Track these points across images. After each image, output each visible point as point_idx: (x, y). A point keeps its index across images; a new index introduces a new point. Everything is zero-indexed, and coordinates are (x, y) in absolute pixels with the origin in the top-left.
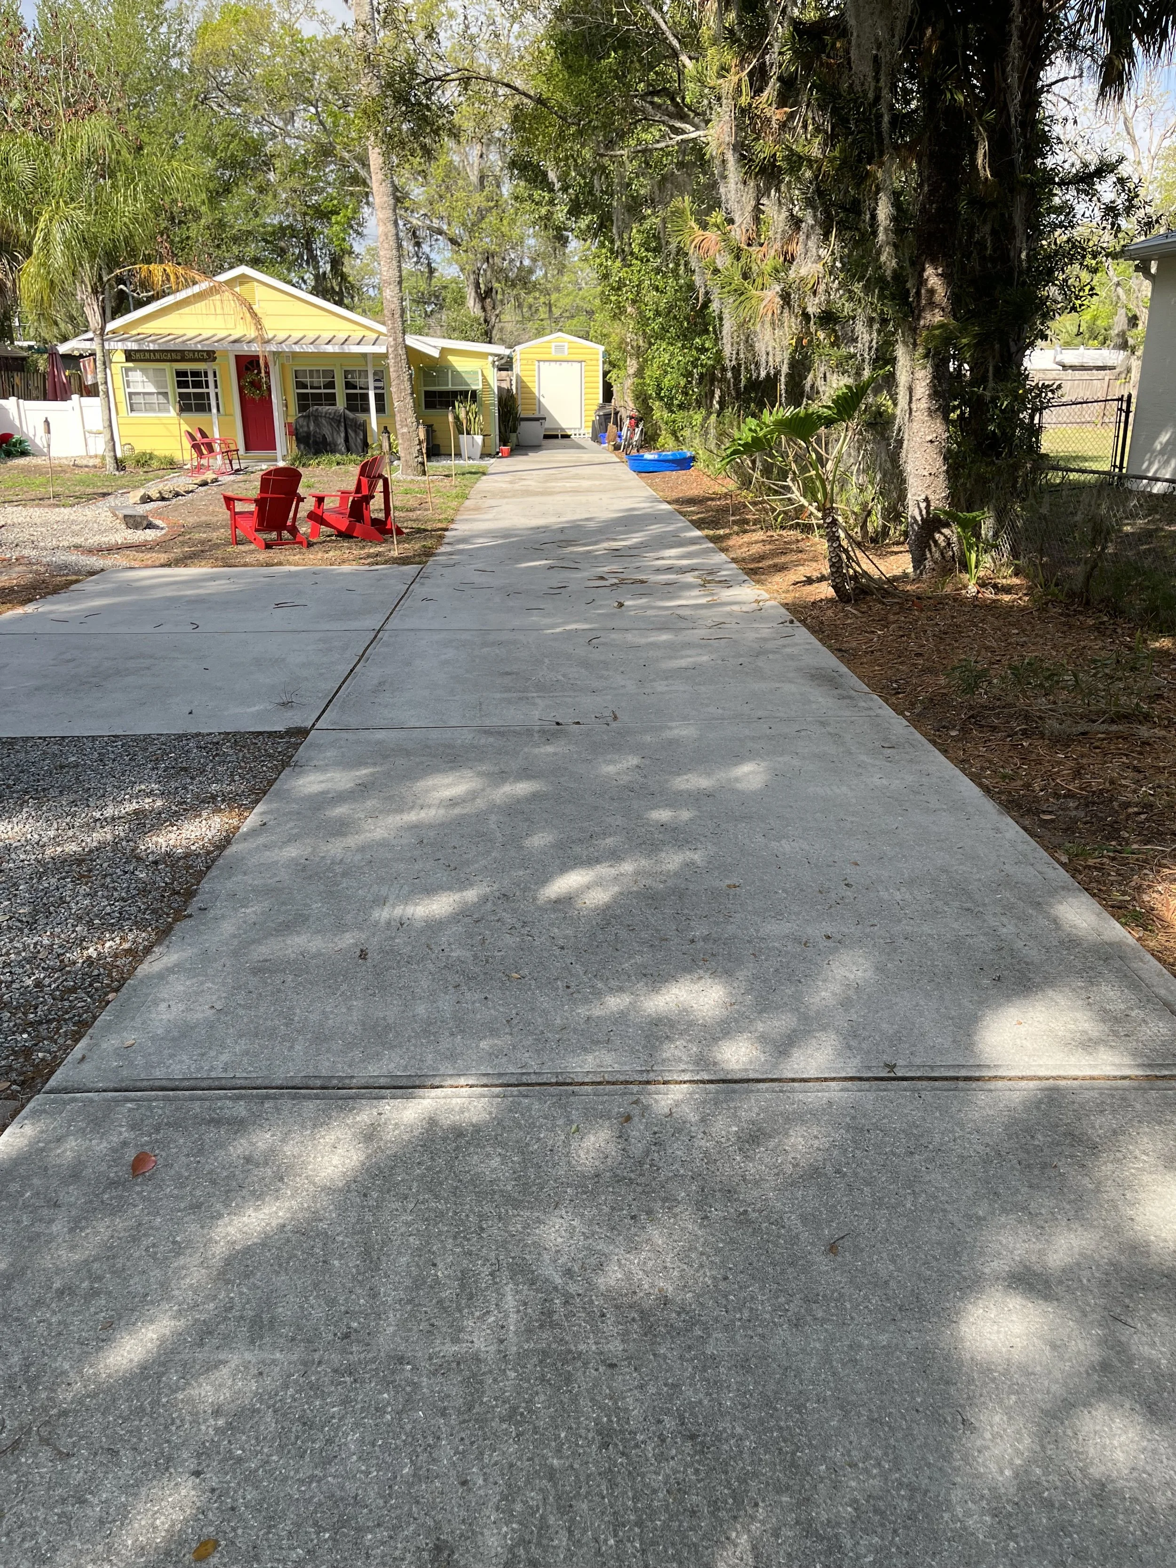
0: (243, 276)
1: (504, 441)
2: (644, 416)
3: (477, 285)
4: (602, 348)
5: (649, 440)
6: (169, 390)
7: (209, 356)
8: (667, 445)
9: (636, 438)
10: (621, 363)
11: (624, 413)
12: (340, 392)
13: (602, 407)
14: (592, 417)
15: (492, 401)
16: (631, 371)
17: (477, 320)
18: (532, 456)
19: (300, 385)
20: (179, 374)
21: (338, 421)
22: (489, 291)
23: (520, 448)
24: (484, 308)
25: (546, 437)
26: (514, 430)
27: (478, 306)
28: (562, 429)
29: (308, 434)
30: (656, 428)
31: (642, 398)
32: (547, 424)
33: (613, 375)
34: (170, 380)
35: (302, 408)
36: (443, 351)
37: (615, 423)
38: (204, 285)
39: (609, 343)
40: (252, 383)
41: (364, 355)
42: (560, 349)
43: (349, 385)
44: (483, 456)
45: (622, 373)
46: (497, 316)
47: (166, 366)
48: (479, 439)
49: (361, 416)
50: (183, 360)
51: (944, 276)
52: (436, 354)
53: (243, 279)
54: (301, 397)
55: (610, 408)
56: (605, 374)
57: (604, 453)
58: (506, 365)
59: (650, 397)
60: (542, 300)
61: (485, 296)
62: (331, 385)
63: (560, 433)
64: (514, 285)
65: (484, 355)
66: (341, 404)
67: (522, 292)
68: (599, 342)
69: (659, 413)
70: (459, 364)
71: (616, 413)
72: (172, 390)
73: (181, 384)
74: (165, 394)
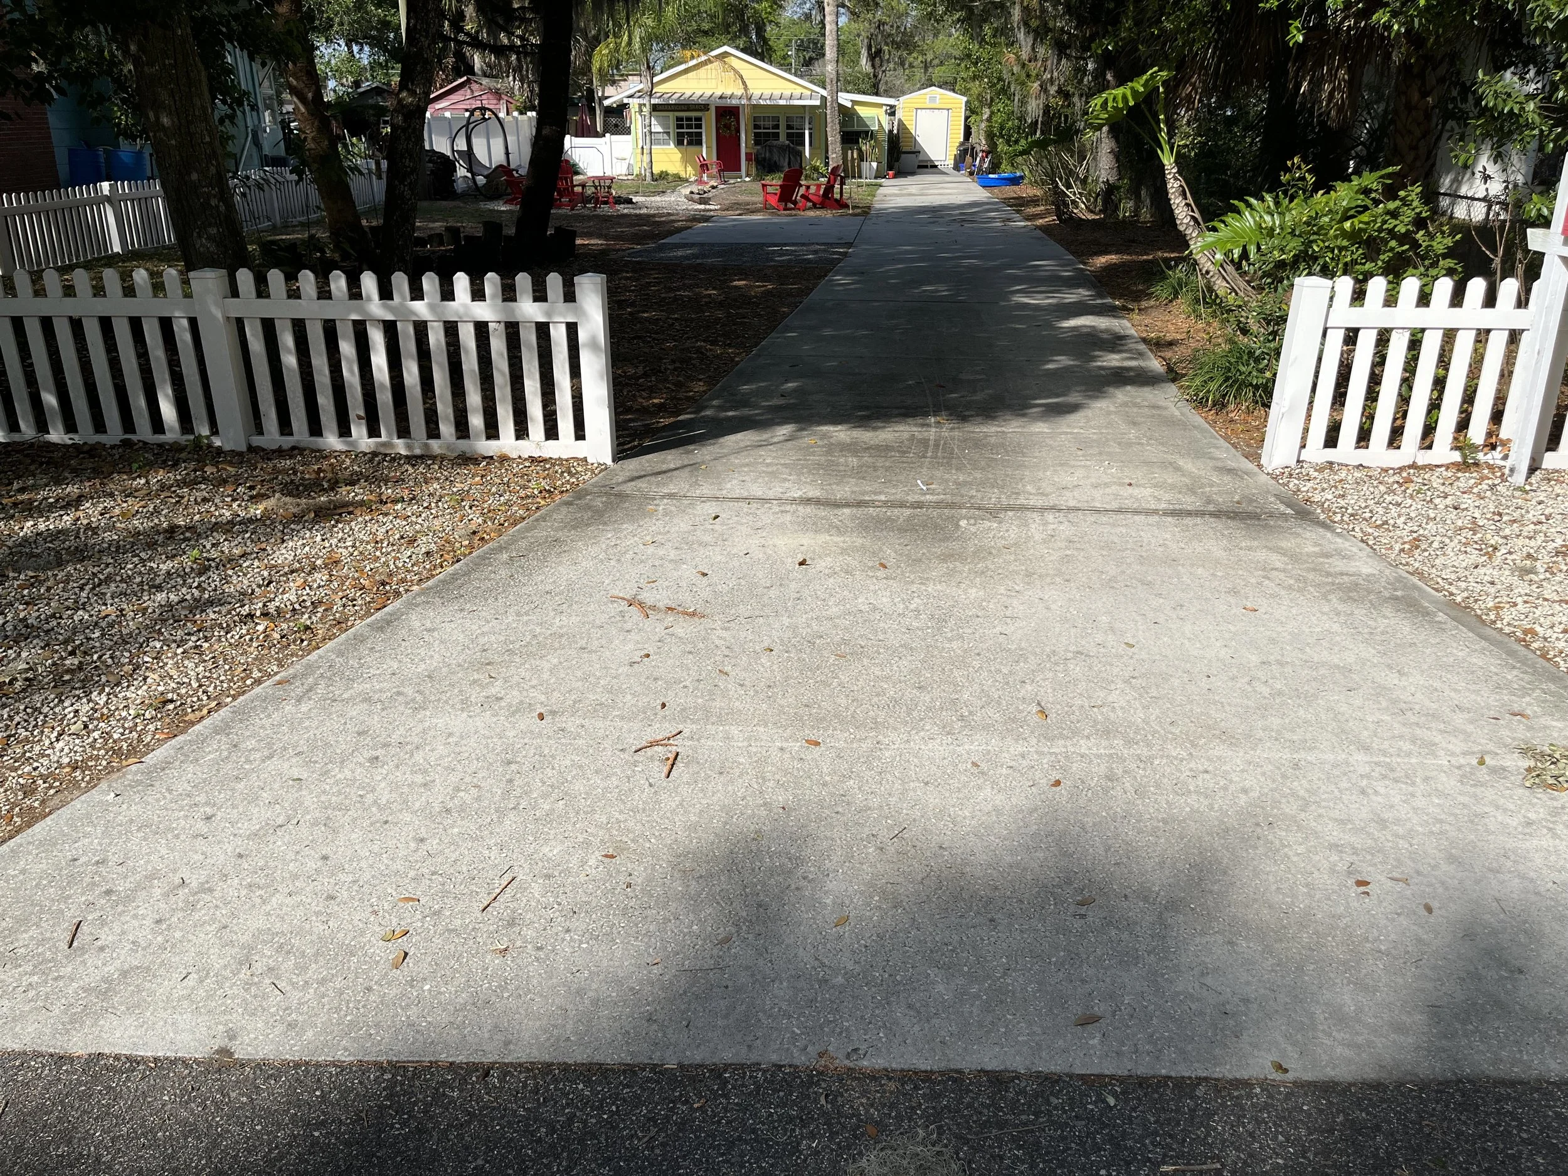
0: (726, 52)
1: (890, 168)
2: (992, 150)
3: (869, 47)
4: (965, 99)
5: (995, 167)
6: (671, 131)
7: (705, 107)
8: (1006, 172)
9: (986, 165)
10: (979, 110)
11: (978, 148)
12: (782, 132)
13: (962, 144)
14: (954, 151)
15: (883, 137)
16: (985, 117)
17: (868, 75)
18: (910, 180)
19: (756, 127)
20: (679, 119)
21: (783, 149)
22: (879, 52)
23: (901, 173)
24: (873, 66)
25: (920, 167)
26: (898, 160)
27: (869, 64)
28: (932, 161)
29: (764, 159)
30: (999, 157)
31: (990, 136)
32: (921, 157)
33: (972, 119)
34: (672, 123)
35: (757, 143)
36: (854, 102)
37: (972, 156)
38: (703, 58)
39: (971, 95)
40: (725, 126)
41: (804, 106)
42: (932, 99)
43: (789, 127)
44: (876, 178)
45: (978, 118)
46: (884, 72)
47: (671, 114)
48: (874, 165)
49: (799, 148)
50: (688, 110)
51: (1114, 77)
52: (849, 105)
53: (726, 54)
54: (756, 135)
55: (968, 145)
56: (967, 118)
57: (962, 176)
58: (892, 113)
59: (995, 135)
60: (920, 58)
61: (875, 56)
62: (777, 127)
63: (929, 164)
64: (898, 48)
65: (880, 105)
66: (783, 138)
67: (905, 54)
68: (963, 94)
69: (1002, 146)
70: (862, 111)
71: (973, 148)
72: (673, 130)
73: (680, 126)
74: (668, 133)
